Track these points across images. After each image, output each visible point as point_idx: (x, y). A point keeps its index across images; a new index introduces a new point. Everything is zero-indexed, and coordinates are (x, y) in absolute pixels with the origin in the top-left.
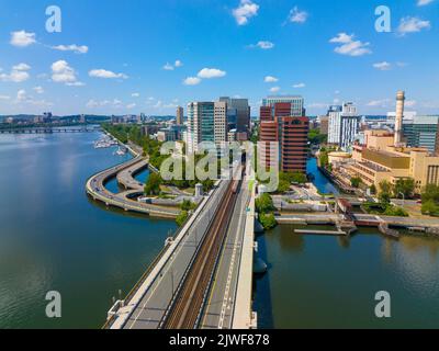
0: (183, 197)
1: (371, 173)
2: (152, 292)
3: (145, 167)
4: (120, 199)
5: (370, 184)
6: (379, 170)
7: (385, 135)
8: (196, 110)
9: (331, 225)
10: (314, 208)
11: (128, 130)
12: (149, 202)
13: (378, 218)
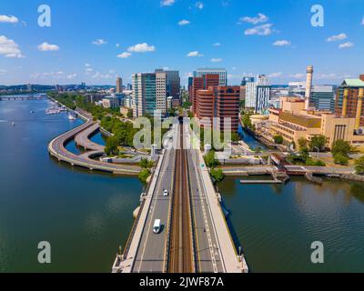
0: (140, 156)
1: (290, 132)
2: (144, 244)
3: (98, 130)
4: (83, 159)
5: (290, 141)
6: (297, 129)
7: (297, 101)
8: (140, 80)
9: (268, 175)
10: (251, 161)
11: (74, 98)
12: (110, 161)
13: (303, 168)
